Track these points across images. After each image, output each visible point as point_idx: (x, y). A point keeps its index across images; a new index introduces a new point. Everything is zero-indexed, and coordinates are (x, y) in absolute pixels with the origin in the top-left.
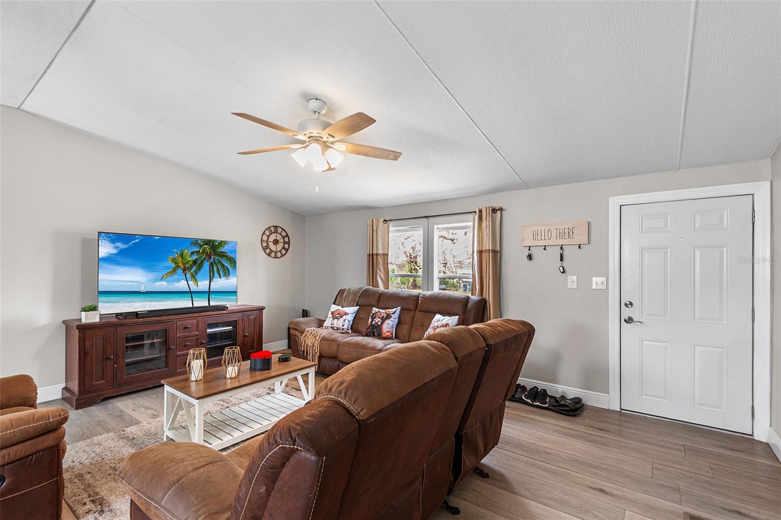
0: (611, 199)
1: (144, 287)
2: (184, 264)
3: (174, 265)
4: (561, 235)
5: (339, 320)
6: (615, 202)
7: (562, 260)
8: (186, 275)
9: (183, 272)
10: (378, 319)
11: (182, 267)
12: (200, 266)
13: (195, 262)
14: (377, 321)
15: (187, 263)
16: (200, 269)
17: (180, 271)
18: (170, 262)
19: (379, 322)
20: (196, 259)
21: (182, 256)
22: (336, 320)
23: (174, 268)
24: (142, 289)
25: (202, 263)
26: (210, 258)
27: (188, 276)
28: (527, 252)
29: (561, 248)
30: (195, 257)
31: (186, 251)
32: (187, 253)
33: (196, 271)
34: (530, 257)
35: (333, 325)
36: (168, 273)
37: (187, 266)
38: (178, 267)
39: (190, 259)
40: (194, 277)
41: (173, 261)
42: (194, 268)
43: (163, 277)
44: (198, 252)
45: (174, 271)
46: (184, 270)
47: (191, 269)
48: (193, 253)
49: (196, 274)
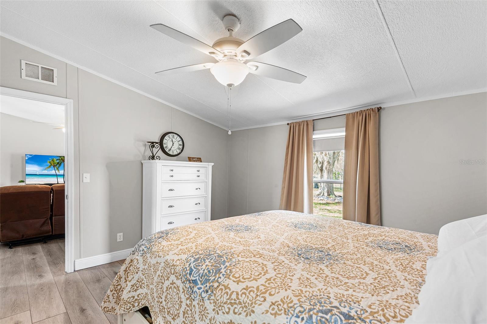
2: (54, 164)
3: (50, 164)
8: (54, 168)
11: (53, 165)
12: (60, 165)
13: (58, 163)
15: (55, 163)
17: (52, 167)
21: (53, 161)
24: (38, 173)
26: (64, 162)
27: (56, 168)
30: (58, 161)
31: (54, 159)
36: (48, 167)
39: (56, 162)
40: (58, 169)
41: (49, 162)
42: (58, 166)
43: (46, 169)
44: (59, 159)
45: (50, 166)
46: (54, 166)
47: (56, 166)
48: (57, 160)
49: (59, 168)
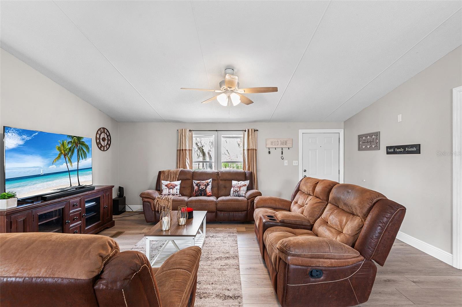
0: (300, 130)
1: (43, 171)
2: (64, 151)
3: (59, 152)
4: (282, 144)
5: (174, 190)
6: (301, 131)
7: (282, 154)
9: (64, 157)
10: (203, 186)
11: (64, 153)
13: (70, 149)
14: (202, 187)
15: (66, 150)
16: (73, 154)
17: (62, 156)
18: (57, 150)
19: (204, 187)
20: (71, 147)
21: (63, 145)
22: (171, 190)
23: (60, 154)
24: (42, 172)
25: (73, 150)
26: (77, 146)
27: (67, 159)
28: (268, 150)
29: (282, 149)
30: (70, 146)
31: (65, 141)
32: (66, 143)
33: (71, 156)
34: (269, 152)
35: (170, 192)
36: (56, 158)
37: (66, 152)
38: (62, 153)
39: (67, 147)
40: (70, 160)
41: (58, 149)
42: (70, 154)
43: (53, 161)
44: (71, 142)
45: (59, 156)
46: (65, 155)
47: (68, 155)
48: (68, 143)
49: (71, 158)
